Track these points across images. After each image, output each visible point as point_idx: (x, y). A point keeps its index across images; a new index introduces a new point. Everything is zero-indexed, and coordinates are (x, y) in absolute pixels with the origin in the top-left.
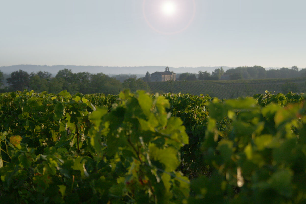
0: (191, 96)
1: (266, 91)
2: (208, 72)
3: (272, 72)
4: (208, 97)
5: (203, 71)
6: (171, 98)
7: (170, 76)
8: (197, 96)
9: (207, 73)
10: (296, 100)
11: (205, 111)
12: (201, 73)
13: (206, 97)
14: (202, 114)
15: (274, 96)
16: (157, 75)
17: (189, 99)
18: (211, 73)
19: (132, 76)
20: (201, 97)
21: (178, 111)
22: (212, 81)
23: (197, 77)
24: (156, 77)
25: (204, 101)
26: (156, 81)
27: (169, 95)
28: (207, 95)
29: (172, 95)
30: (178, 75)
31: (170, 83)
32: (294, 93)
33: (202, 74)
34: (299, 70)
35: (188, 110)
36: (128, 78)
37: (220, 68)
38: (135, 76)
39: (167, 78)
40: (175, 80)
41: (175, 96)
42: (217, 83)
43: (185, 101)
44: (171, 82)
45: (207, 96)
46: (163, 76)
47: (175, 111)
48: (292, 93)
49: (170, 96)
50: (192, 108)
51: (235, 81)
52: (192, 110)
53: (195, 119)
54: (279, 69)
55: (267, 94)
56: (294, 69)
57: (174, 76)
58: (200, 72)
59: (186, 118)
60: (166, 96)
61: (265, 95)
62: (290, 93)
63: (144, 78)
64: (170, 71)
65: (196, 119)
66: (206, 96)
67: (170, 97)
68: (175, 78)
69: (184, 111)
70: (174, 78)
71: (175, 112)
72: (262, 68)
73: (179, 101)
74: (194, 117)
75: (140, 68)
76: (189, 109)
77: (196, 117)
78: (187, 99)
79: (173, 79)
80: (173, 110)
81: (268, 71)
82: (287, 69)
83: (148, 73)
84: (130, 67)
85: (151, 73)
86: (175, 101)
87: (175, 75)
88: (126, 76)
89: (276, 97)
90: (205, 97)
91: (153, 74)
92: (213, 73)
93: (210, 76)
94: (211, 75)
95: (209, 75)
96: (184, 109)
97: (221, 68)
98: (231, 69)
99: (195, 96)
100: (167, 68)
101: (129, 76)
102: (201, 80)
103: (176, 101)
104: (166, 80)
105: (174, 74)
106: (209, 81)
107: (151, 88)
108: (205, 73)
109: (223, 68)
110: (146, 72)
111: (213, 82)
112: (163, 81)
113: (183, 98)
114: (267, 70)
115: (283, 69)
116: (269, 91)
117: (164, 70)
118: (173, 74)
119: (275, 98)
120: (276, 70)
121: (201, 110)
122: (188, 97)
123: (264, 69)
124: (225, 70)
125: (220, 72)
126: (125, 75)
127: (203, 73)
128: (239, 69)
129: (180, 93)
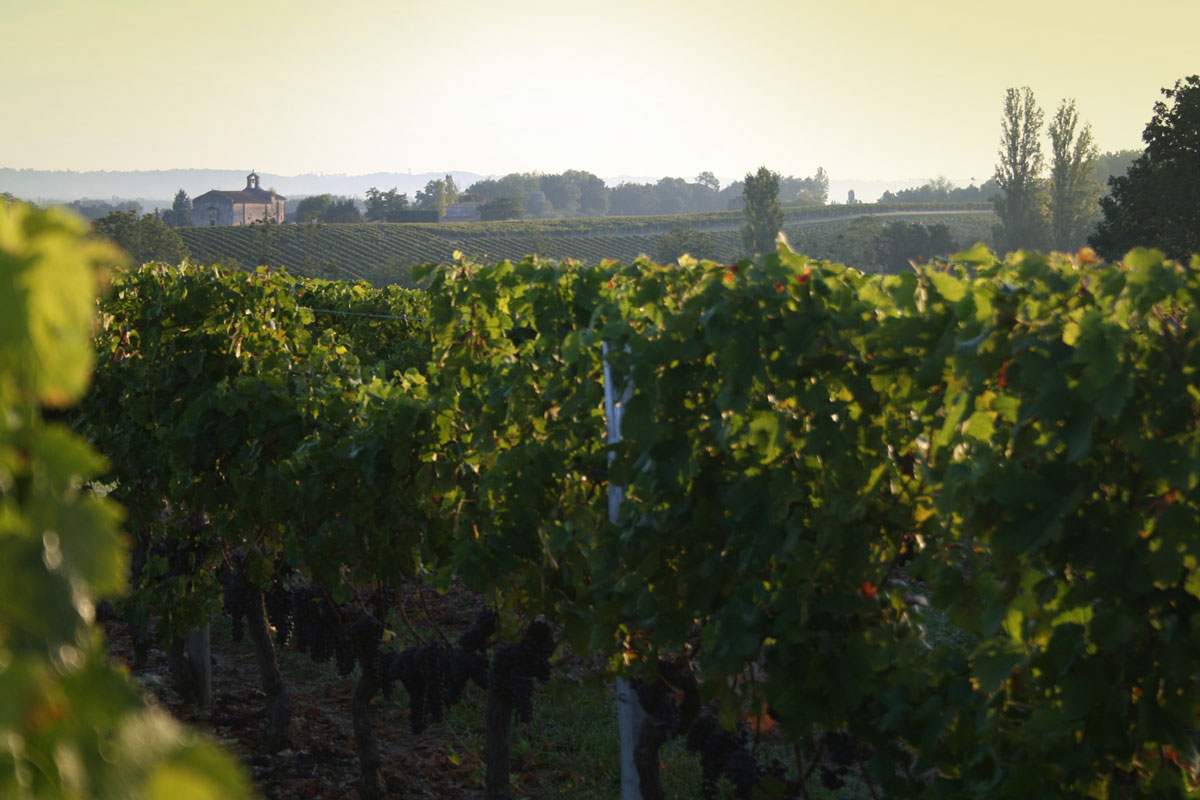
0: (226, 273)
1: (457, 255)
2: (399, 192)
3: (629, 193)
4: (283, 276)
5: (384, 189)
6: (159, 280)
7: (263, 205)
8: (248, 274)
9: (399, 196)
10: (546, 286)
11: (277, 326)
12: (378, 195)
13: (277, 278)
14: (262, 339)
15: (483, 273)
16: (217, 200)
17: (217, 283)
18: (411, 197)
19: (122, 204)
20: (260, 275)
21: (180, 326)
22: (416, 224)
23: (363, 211)
24: (211, 208)
25: (268, 291)
26: (213, 223)
27: (150, 270)
28: (279, 271)
29: (160, 269)
30: (293, 201)
31: (264, 231)
32: (542, 260)
33: (380, 198)
34: (723, 186)
35: (214, 322)
36: (106, 215)
37: (443, 179)
38: (133, 207)
39: (252, 214)
40: (280, 221)
41: (170, 274)
42: (431, 231)
43: (205, 290)
44: (266, 227)
45: (282, 273)
46: (237, 207)
47: (168, 328)
48: (536, 259)
49: (154, 273)
50: (228, 315)
51: (496, 225)
52: (228, 323)
53: (238, 355)
54: (654, 183)
55: (459, 263)
56: (703, 183)
57: (278, 205)
58: (373, 192)
59: (209, 353)
60: (142, 273)
61: (454, 269)
62: (531, 259)
63: (167, 214)
64: (264, 186)
65: (242, 357)
66: (278, 274)
67: (153, 277)
68: (282, 214)
69: (200, 328)
70: (277, 213)
71: (168, 331)
72: (593, 177)
73: (183, 292)
74: (235, 347)
75: (156, 175)
76: (219, 320)
77: (242, 351)
78: (212, 286)
79: (275, 216)
80: (161, 326)
81: (613, 189)
82: (680, 181)
83: (181, 195)
84: (114, 173)
85: (192, 194)
86: (168, 294)
87: (282, 203)
88: (104, 205)
89: (492, 275)
90: (273, 276)
91: (198, 200)
92: (419, 195)
93: (410, 205)
94: (414, 204)
95: (406, 202)
96: (200, 321)
97: (448, 178)
98: (484, 183)
99: (240, 275)
100: (253, 178)
101: (114, 205)
102: (376, 222)
103: (171, 291)
104: (248, 222)
105: (279, 197)
106: (403, 224)
107: (191, 249)
108: (390, 195)
109: (455, 180)
110: (177, 193)
111: (418, 229)
112: (236, 224)
113: (196, 281)
114: (611, 184)
115: (667, 182)
116: (468, 254)
117: (240, 186)
118: (273, 199)
119: (488, 277)
120: (642, 187)
121: (257, 324)
122: (213, 279)
123: (601, 182)
124: (462, 186)
125: (445, 192)
126: (97, 201)
127: (383, 194)
128: (512, 181)
129: (183, 263)
